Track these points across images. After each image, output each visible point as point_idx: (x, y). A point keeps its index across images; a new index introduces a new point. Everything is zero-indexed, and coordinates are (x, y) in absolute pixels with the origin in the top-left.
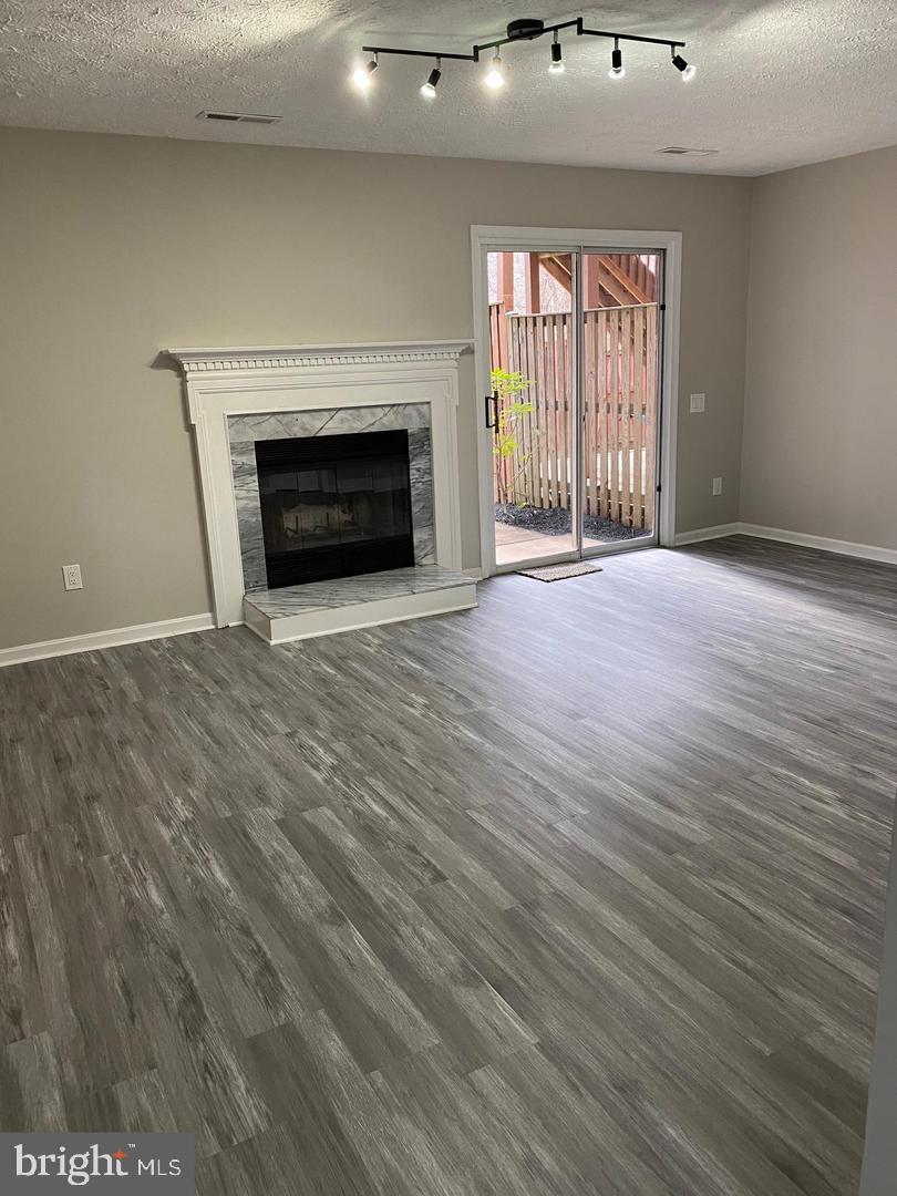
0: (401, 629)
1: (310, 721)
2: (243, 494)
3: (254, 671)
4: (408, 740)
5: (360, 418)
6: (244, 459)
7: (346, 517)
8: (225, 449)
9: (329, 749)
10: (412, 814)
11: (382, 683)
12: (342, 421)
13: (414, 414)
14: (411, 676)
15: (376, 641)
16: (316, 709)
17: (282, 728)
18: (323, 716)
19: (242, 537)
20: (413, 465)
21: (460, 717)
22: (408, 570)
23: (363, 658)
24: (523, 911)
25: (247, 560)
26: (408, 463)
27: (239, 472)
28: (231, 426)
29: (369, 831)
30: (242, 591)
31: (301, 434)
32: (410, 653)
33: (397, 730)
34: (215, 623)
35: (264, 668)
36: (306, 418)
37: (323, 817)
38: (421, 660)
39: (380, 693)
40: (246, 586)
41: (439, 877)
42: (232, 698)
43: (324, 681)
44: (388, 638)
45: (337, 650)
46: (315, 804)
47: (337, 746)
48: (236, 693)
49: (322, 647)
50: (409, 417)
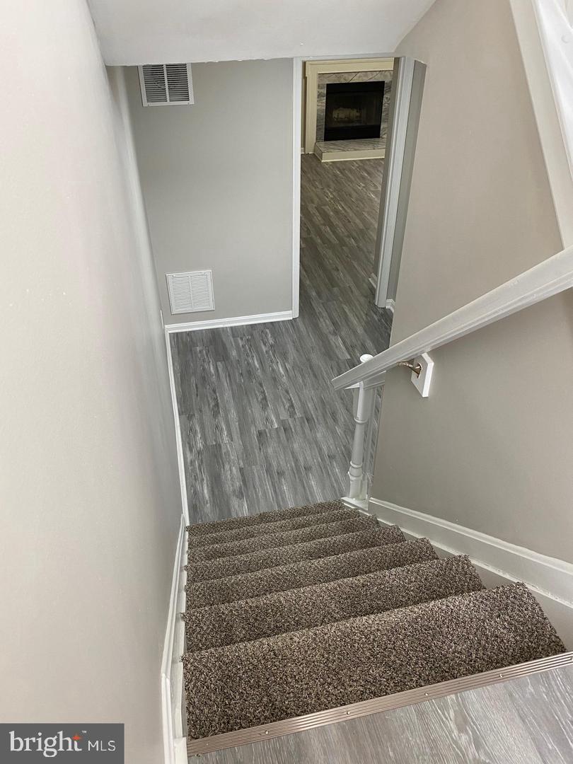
0: (367, 162)
1: (329, 186)
2: (320, 104)
3: (315, 170)
4: (354, 195)
5: (366, 76)
6: (322, 91)
7: (358, 114)
8: (316, 87)
9: (331, 193)
10: (348, 210)
11: (353, 179)
12: (360, 77)
13: (388, 74)
14: (364, 178)
15: (357, 165)
16: (331, 183)
17: (320, 187)
18: (333, 185)
19: (317, 120)
20: (385, 96)
21: (372, 191)
22: (377, 139)
23: (350, 170)
24: (365, 230)
25: (318, 129)
26: (383, 95)
27: (320, 95)
28: (319, 77)
29: (337, 212)
30: (315, 141)
31: (343, 82)
32: (366, 171)
33: (353, 192)
34: (304, 151)
35: (318, 169)
36: (346, 75)
37: (326, 208)
38: (368, 173)
39: (352, 182)
40: (317, 139)
41: (349, 222)
42: (308, 177)
43: (335, 176)
44: (361, 164)
45: (343, 167)
46: (325, 205)
47: (334, 194)
48: (309, 175)
49: (338, 165)
50: (386, 76)
